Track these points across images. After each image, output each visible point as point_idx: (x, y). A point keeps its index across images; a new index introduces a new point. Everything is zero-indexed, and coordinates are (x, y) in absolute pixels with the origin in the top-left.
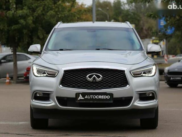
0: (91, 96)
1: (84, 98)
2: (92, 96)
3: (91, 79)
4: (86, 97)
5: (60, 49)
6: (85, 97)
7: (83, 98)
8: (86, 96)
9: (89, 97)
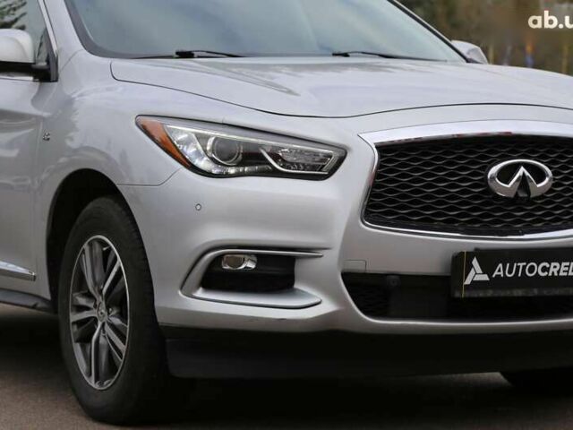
0: (518, 267)
1: (490, 276)
2: (524, 267)
3: (508, 188)
4: (499, 271)
5: (177, 53)
6: (496, 273)
7: (485, 278)
8: (500, 265)
9: (510, 272)
